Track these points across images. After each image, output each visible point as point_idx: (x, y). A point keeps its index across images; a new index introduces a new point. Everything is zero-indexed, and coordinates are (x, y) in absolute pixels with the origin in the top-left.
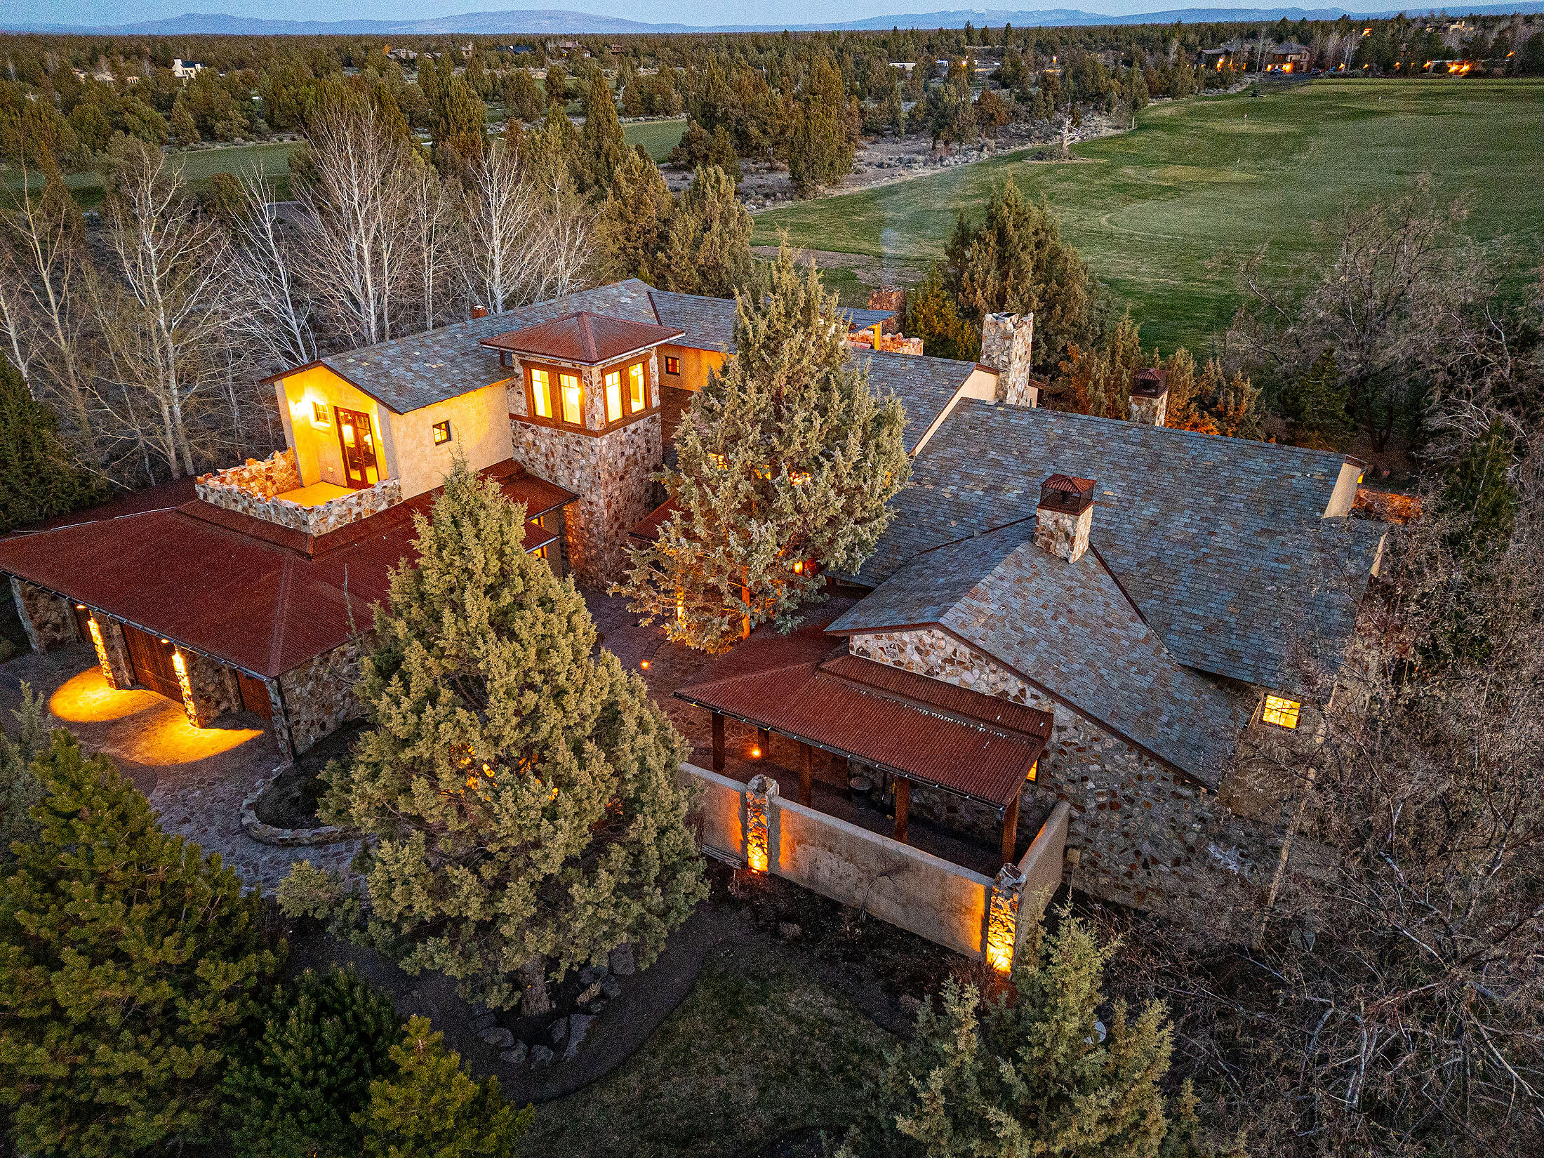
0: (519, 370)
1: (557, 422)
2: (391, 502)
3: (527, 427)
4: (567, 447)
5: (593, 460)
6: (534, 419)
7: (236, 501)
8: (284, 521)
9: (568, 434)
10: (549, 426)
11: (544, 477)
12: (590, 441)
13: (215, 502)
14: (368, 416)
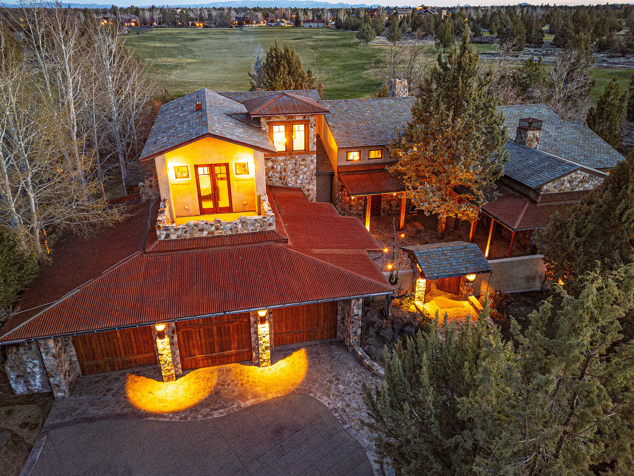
0: (266, 128)
4: (295, 164)
5: (312, 167)
6: (273, 153)
7: (202, 230)
8: (250, 229)
9: (297, 157)
10: (285, 155)
11: (278, 185)
12: (311, 157)
13: (178, 237)
14: (227, 165)
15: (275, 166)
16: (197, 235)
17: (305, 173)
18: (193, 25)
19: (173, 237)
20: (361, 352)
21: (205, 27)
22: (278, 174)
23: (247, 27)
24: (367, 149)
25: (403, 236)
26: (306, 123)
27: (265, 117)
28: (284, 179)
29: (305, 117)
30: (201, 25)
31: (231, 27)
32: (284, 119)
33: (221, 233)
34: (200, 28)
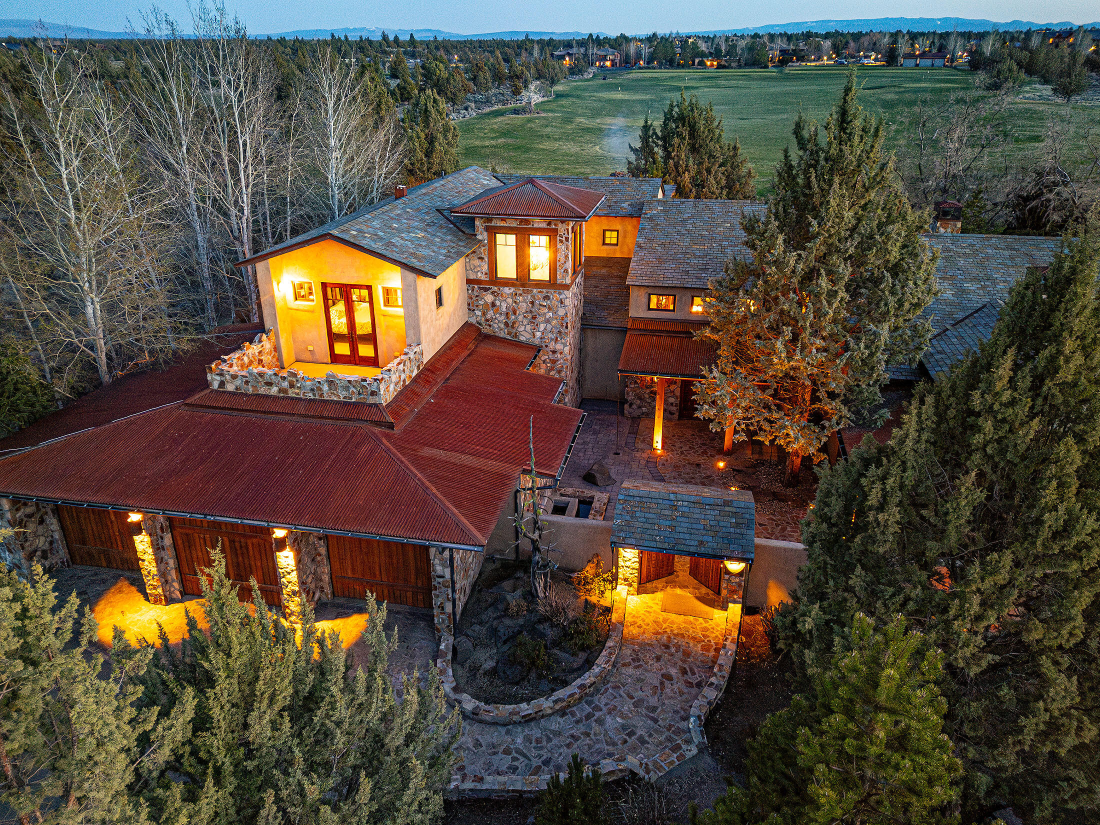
0: (483, 236)
1: (523, 280)
2: (418, 367)
3: (486, 290)
4: (532, 303)
5: (561, 312)
6: (494, 281)
7: (269, 384)
8: (342, 395)
9: (535, 291)
10: (514, 285)
11: (502, 335)
12: (560, 294)
13: (237, 389)
14: (369, 288)
15: (498, 303)
16: (263, 390)
17: (548, 321)
18: (702, 63)
19: (230, 387)
20: (446, 646)
21: (720, 67)
22: (503, 317)
23: (793, 67)
24: (689, 294)
25: (721, 465)
26: (552, 233)
27: (482, 218)
28: (513, 327)
29: (549, 224)
30: (715, 63)
31: (766, 67)
32: (514, 224)
33: (298, 394)
34: (711, 70)
